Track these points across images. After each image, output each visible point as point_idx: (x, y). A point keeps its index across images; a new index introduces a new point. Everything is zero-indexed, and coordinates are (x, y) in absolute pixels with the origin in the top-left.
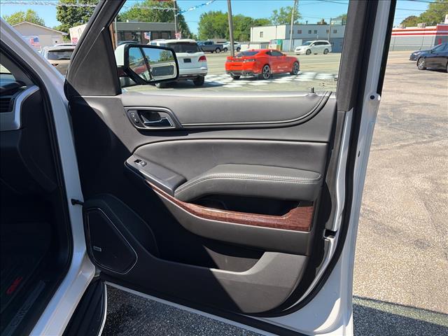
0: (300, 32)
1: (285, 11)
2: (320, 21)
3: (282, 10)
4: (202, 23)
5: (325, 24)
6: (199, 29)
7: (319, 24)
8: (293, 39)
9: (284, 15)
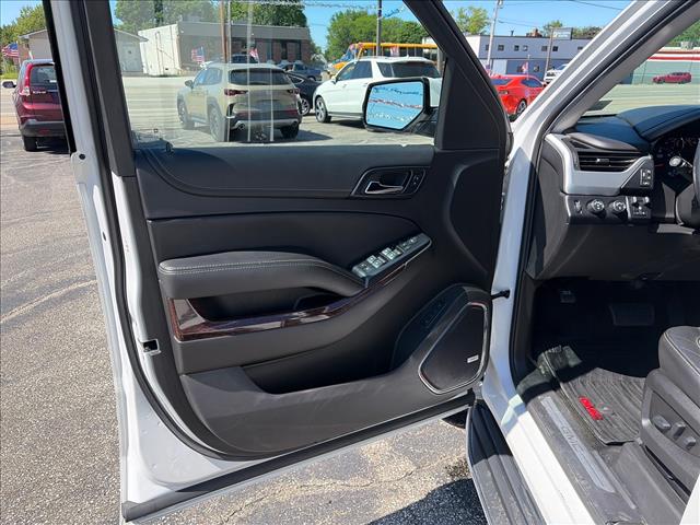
0: (501, 48)
1: (464, 14)
2: (531, 31)
3: (461, 12)
4: (334, 28)
5: (539, 36)
6: (328, 38)
7: (529, 36)
8: (493, 59)
9: (464, 20)
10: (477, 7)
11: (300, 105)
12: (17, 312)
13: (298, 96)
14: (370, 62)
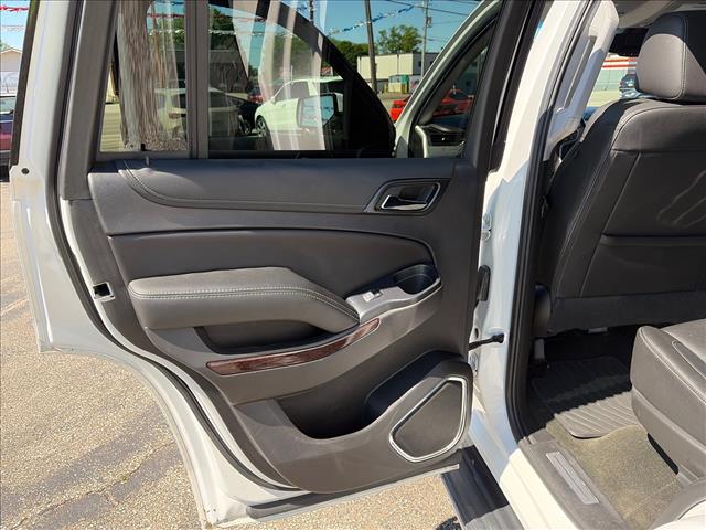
1: (397, 32)
3: (393, 31)
9: (396, 38)
10: (409, 26)
11: (242, 124)
12: (13, 307)
13: (240, 116)
14: (306, 83)
